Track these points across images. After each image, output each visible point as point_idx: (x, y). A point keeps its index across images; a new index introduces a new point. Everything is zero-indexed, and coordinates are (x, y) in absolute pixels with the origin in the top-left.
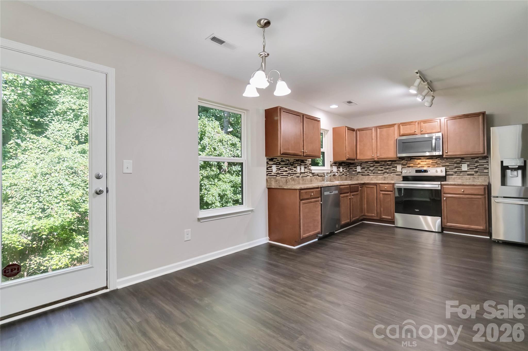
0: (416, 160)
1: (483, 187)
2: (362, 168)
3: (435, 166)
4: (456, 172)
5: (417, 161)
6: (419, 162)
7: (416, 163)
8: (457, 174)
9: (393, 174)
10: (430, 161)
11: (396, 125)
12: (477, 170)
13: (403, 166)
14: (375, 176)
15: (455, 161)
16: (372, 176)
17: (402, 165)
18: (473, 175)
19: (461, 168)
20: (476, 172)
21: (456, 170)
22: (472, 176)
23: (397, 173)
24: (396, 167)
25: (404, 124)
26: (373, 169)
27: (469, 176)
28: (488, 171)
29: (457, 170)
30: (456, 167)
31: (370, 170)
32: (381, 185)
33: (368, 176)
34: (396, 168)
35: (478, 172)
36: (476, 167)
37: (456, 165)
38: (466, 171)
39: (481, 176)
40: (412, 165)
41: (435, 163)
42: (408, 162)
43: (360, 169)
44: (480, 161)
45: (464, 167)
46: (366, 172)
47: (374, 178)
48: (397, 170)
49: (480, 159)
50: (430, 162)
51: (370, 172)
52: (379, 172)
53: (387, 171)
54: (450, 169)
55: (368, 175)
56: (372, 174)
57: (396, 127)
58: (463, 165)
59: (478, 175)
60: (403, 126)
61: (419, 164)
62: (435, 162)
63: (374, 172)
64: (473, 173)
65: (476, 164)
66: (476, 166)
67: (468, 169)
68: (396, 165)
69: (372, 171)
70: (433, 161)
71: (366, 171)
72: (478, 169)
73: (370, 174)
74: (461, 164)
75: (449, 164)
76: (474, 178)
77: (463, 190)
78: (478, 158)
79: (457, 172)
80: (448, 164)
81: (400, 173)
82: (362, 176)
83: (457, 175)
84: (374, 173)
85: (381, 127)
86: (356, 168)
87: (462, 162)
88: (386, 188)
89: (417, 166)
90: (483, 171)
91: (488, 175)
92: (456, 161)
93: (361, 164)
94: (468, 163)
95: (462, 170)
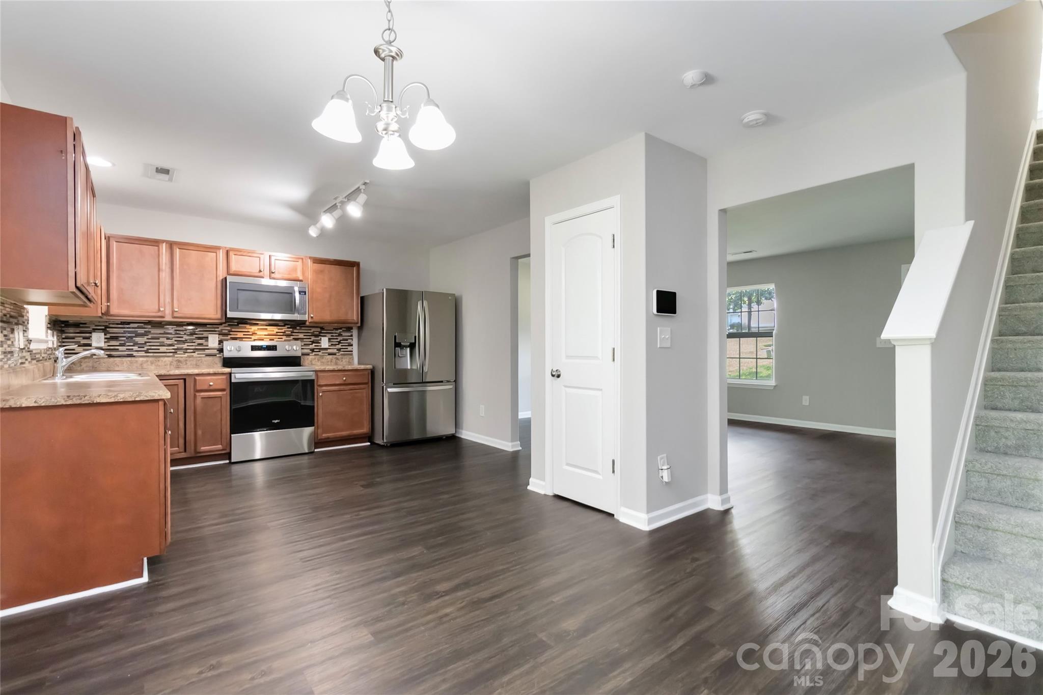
0: (248, 326)
1: (366, 373)
2: (108, 336)
3: (282, 338)
4: (313, 350)
5: (251, 329)
6: (254, 330)
7: (249, 332)
8: (314, 353)
9: (198, 354)
10: (275, 330)
11: (221, 250)
12: (339, 347)
13: (222, 337)
14: (151, 359)
15: (312, 331)
16: (141, 359)
17: (219, 334)
18: (335, 354)
19: (320, 343)
20: (339, 350)
21: (312, 346)
22: (335, 356)
23: (207, 352)
24: (207, 338)
25: (239, 252)
26: (146, 343)
27: (331, 356)
28: (352, 348)
29: (315, 346)
30: (313, 342)
31: (135, 344)
32: (197, 378)
33: (129, 359)
34: (207, 341)
35: (342, 350)
36: (339, 342)
37: (313, 338)
38: (326, 349)
39: (345, 357)
40: (240, 335)
41: (282, 334)
42: (233, 330)
43: (103, 340)
44: (344, 334)
45: (325, 342)
46: (120, 348)
47: (149, 363)
48: (207, 346)
49: (343, 331)
50: (273, 331)
51: (136, 348)
52: (163, 349)
53: (185, 346)
54: (305, 344)
55: (131, 356)
56: (143, 354)
57: (221, 255)
58: (322, 338)
59: (342, 355)
60: (236, 256)
61: (254, 334)
62: (283, 331)
63: (148, 349)
64: (335, 351)
65: (340, 338)
66: (338, 340)
67: (329, 346)
68: (205, 334)
69: (141, 345)
70: (279, 329)
71: (121, 345)
72: (342, 346)
73: (135, 354)
74: (320, 337)
75: (304, 336)
76: (337, 359)
77: (344, 379)
78: (341, 329)
79: (315, 350)
80: (301, 336)
81: (215, 352)
82: (112, 359)
83: (315, 355)
84: (147, 352)
85: (183, 246)
86: (89, 338)
87: (321, 334)
88: (211, 384)
89: (251, 338)
90: (347, 348)
91: (352, 354)
92: (314, 331)
93: (107, 327)
94: (329, 336)
95: (321, 346)
